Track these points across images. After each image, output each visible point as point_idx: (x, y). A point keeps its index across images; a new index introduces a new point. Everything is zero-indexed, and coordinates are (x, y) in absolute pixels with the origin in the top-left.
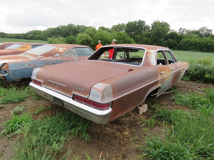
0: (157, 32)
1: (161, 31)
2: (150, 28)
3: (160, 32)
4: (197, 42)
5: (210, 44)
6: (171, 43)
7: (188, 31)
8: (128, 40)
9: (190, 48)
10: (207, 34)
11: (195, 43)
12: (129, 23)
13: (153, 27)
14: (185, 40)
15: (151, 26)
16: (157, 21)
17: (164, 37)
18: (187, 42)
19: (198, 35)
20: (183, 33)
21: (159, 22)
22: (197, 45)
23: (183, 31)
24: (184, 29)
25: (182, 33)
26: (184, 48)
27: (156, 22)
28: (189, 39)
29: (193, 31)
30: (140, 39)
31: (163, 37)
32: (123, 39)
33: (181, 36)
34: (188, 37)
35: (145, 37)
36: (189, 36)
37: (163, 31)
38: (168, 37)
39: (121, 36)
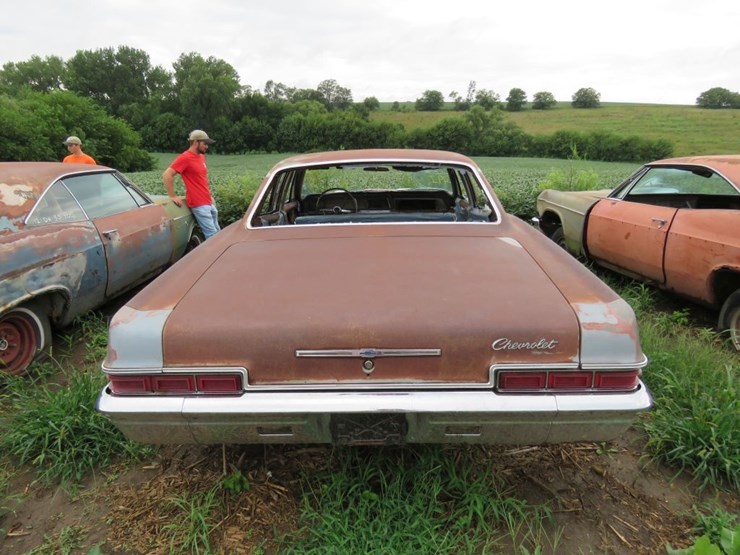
0: (202, 93)
1: (214, 91)
2: (170, 78)
3: (211, 94)
4: (324, 124)
5: (357, 129)
6: (252, 128)
7: (291, 91)
8: (106, 125)
9: (312, 143)
10: (342, 101)
11: (320, 129)
12: (80, 55)
13: (180, 75)
14: (292, 118)
15: (175, 72)
16: (191, 54)
17: (227, 109)
18: (300, 126)
19: (322, 105)
20: (280, 97)
21: (199, 59)
22: (327, 132)
23: (278, 92)
24: (280, 86)
25: (276, 97)
26: (296, 144)
27: (187, 57)
28: (301, 116)
29: (303, 91)
30: (141, 118)
31: (225, 110)
32: (80, 120)
33: (279, 107)
34: (297, 109)
35: (162, 112)
36: (301, 108)
37: (221, 91)
38: (241, 111)
39: (66, 109)
